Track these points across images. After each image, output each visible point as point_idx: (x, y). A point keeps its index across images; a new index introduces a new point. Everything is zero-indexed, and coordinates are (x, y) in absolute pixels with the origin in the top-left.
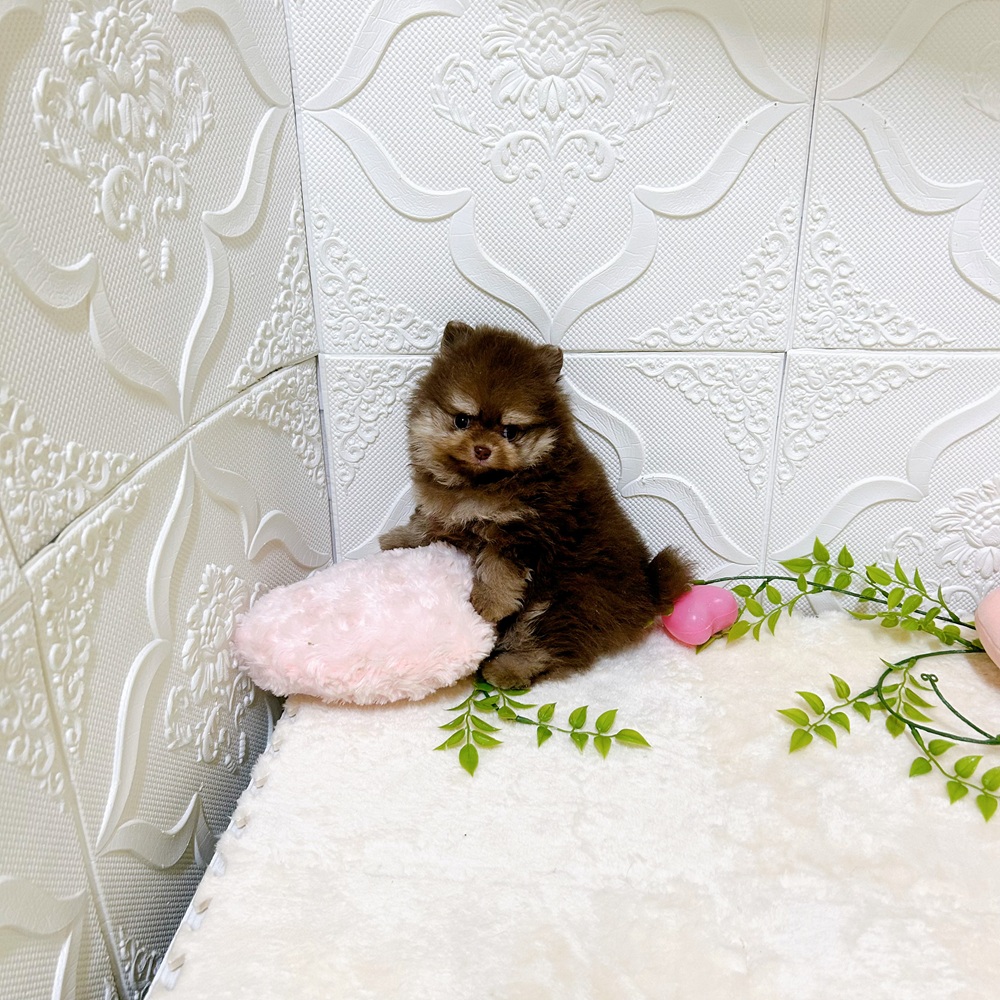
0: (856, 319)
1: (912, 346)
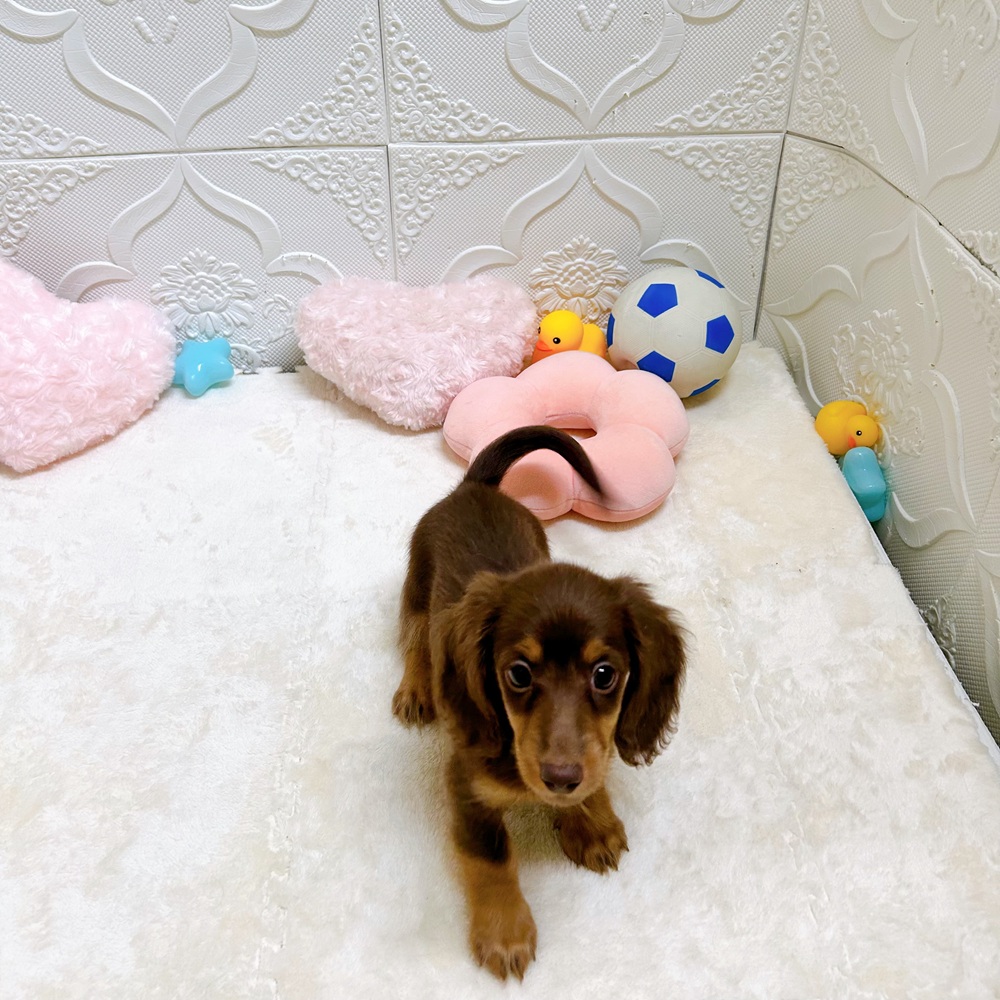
0: (440, 116)
1: (490, 138)
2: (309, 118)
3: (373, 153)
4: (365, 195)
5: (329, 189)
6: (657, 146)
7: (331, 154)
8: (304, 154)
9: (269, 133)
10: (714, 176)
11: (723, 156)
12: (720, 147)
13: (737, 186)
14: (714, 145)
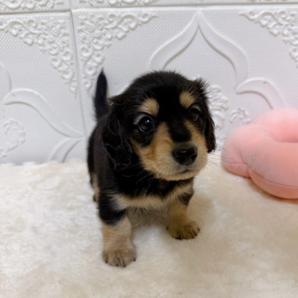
3: (62, 17)
5: (37, 43)
6: (243, 12)
7: (36, 18)
8: (19, 18)
10: (279, 33)
11: (284, 19)
12: (283, 13)
13: (293, 40)
14: (278, 12)
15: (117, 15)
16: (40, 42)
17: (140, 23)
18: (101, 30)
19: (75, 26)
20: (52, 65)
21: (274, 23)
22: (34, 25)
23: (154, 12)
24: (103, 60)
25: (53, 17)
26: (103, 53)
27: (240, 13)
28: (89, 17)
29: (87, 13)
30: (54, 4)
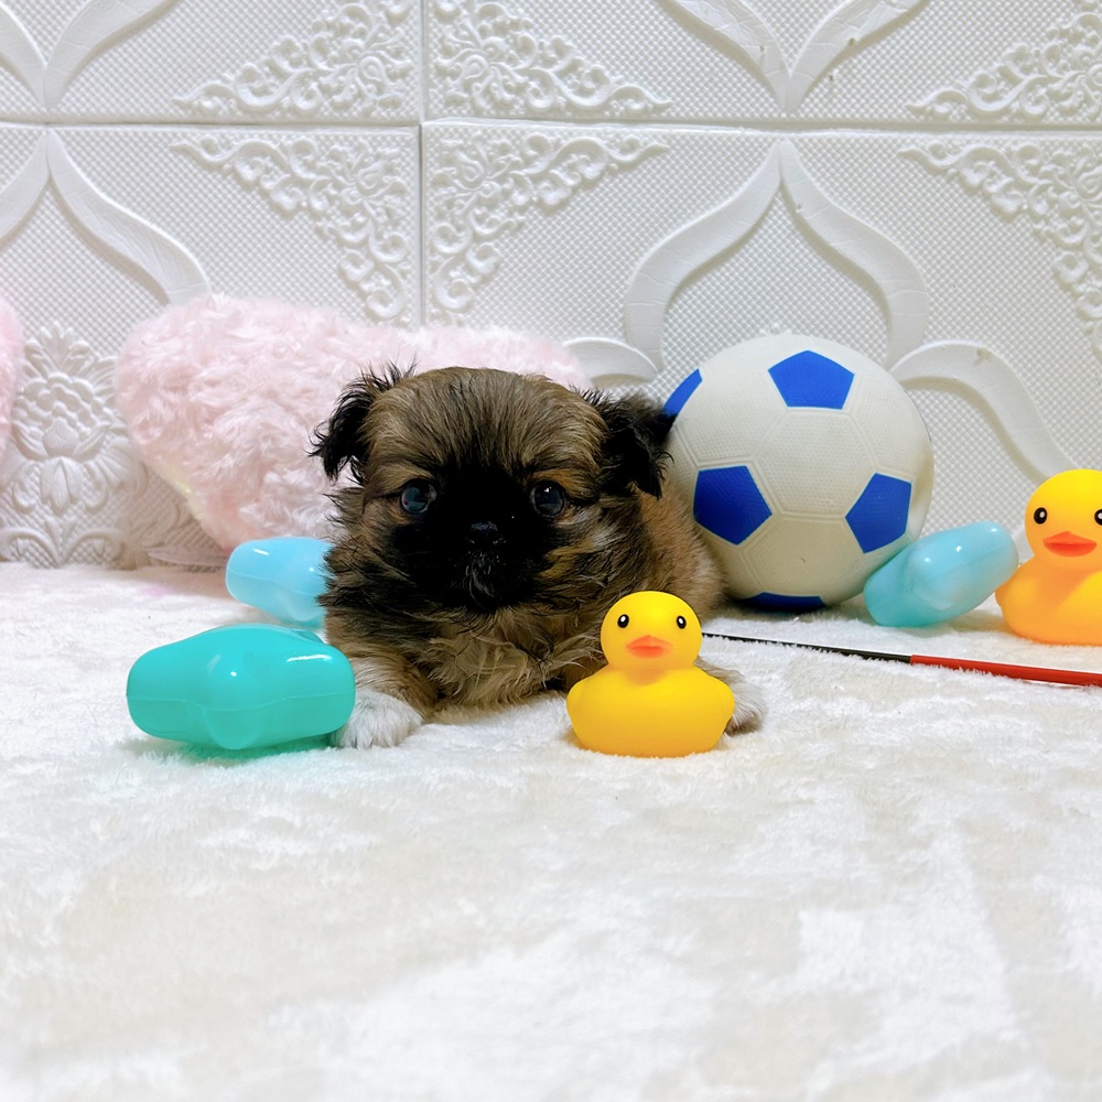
2: (285, 65)
4: (376, 224)
6: (913, 147)
9: (210, 93)
14: (1016, 148)
15: (550, 139)
16: (317, 205)
17: (614, 165)
18: (501, 180)
19: (426, 164)
20: (342, 274)
21: (1006, 180)
22: (309, 158)
23: (655, 136)
24: (497, 267)
25: (365, 137)
26: (497, 245)
27: (904, 149)
28: (469, 143)
29: (466, 130)
30: (375, 102)
